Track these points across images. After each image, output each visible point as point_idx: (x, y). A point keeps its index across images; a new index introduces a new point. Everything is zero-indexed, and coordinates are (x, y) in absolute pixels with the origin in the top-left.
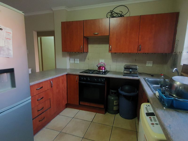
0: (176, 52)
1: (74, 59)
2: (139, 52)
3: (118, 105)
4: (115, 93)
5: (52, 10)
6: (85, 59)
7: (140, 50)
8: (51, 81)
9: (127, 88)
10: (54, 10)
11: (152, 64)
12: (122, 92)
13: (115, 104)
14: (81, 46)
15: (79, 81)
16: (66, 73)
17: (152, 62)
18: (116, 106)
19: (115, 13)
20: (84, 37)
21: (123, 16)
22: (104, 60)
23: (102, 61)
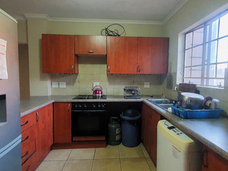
0: (170, 73)
1: (59, 83)
2: (138, 73)
3: (121, 134)
4: (116, 120)
5: (25, 17)
6: (74, 82)
7: (139, 71)
8: (37, 113)
9: (129, 112)
10: (27, 16)
11: (149, 85)
12: (125, 118)
13: (117, 133)
14: (72, 66)
15: (72, 110)
16: (53, 101)
17: (149, 83)
18: (118, 135)
19: (110, 31)
20: (76, 55)
21: (119, 36)
22: (99, 83)
23: (96, 84)
